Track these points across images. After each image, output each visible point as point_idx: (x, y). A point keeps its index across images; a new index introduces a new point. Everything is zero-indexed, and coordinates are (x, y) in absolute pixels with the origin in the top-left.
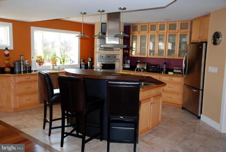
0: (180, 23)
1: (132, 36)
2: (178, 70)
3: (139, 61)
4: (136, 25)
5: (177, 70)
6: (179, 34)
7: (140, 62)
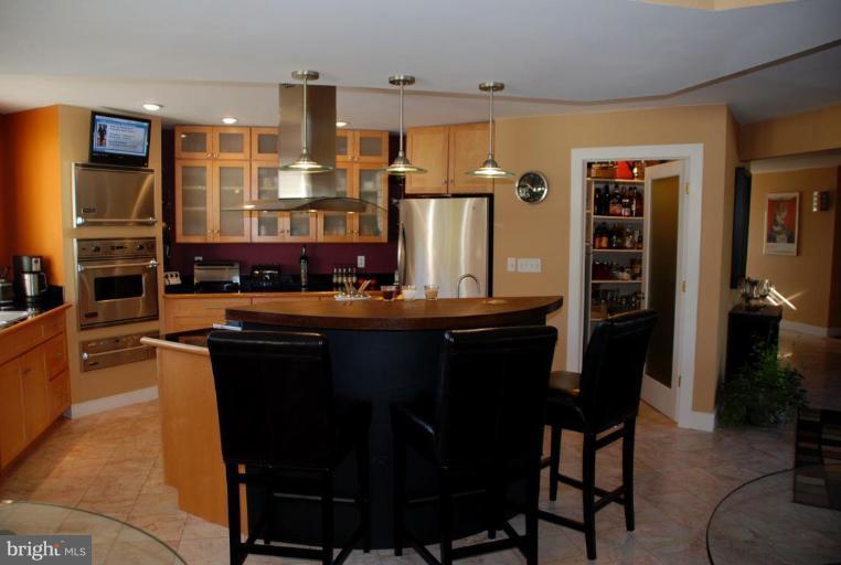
0: (358, 135)
1: (183, 167)
2: (347, 275)
3: (201, 258)
4: (202, 130)
5: (342, 275)
6: (357, 168)
7: (204, 260)
